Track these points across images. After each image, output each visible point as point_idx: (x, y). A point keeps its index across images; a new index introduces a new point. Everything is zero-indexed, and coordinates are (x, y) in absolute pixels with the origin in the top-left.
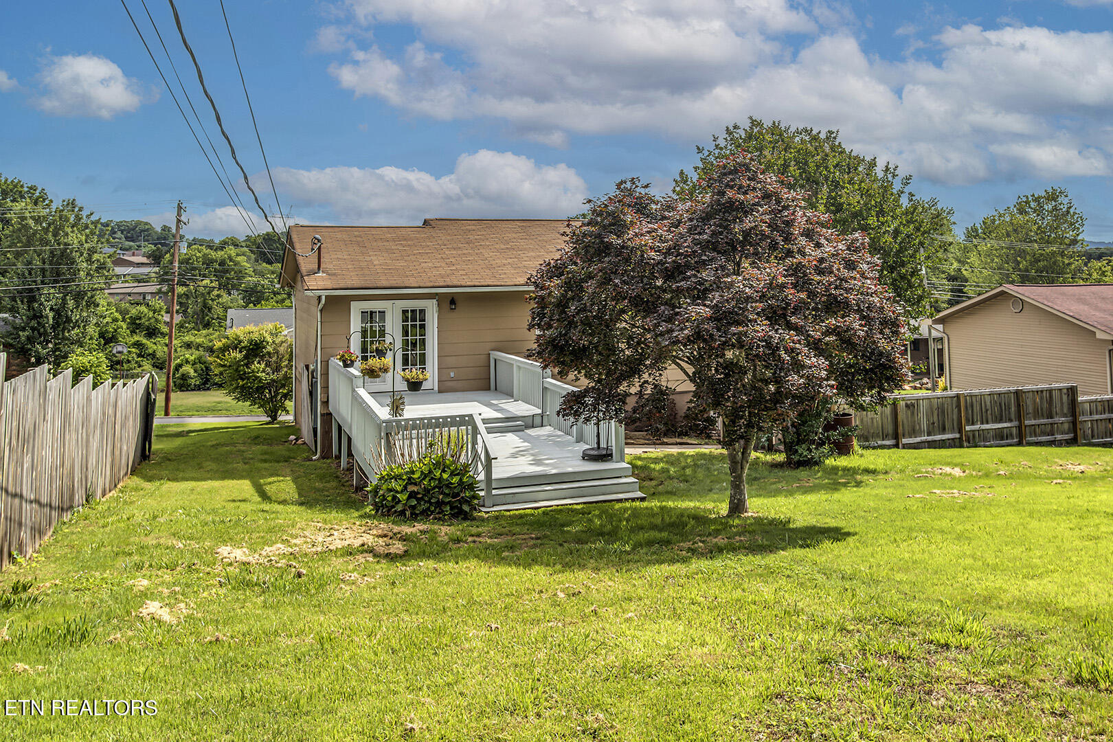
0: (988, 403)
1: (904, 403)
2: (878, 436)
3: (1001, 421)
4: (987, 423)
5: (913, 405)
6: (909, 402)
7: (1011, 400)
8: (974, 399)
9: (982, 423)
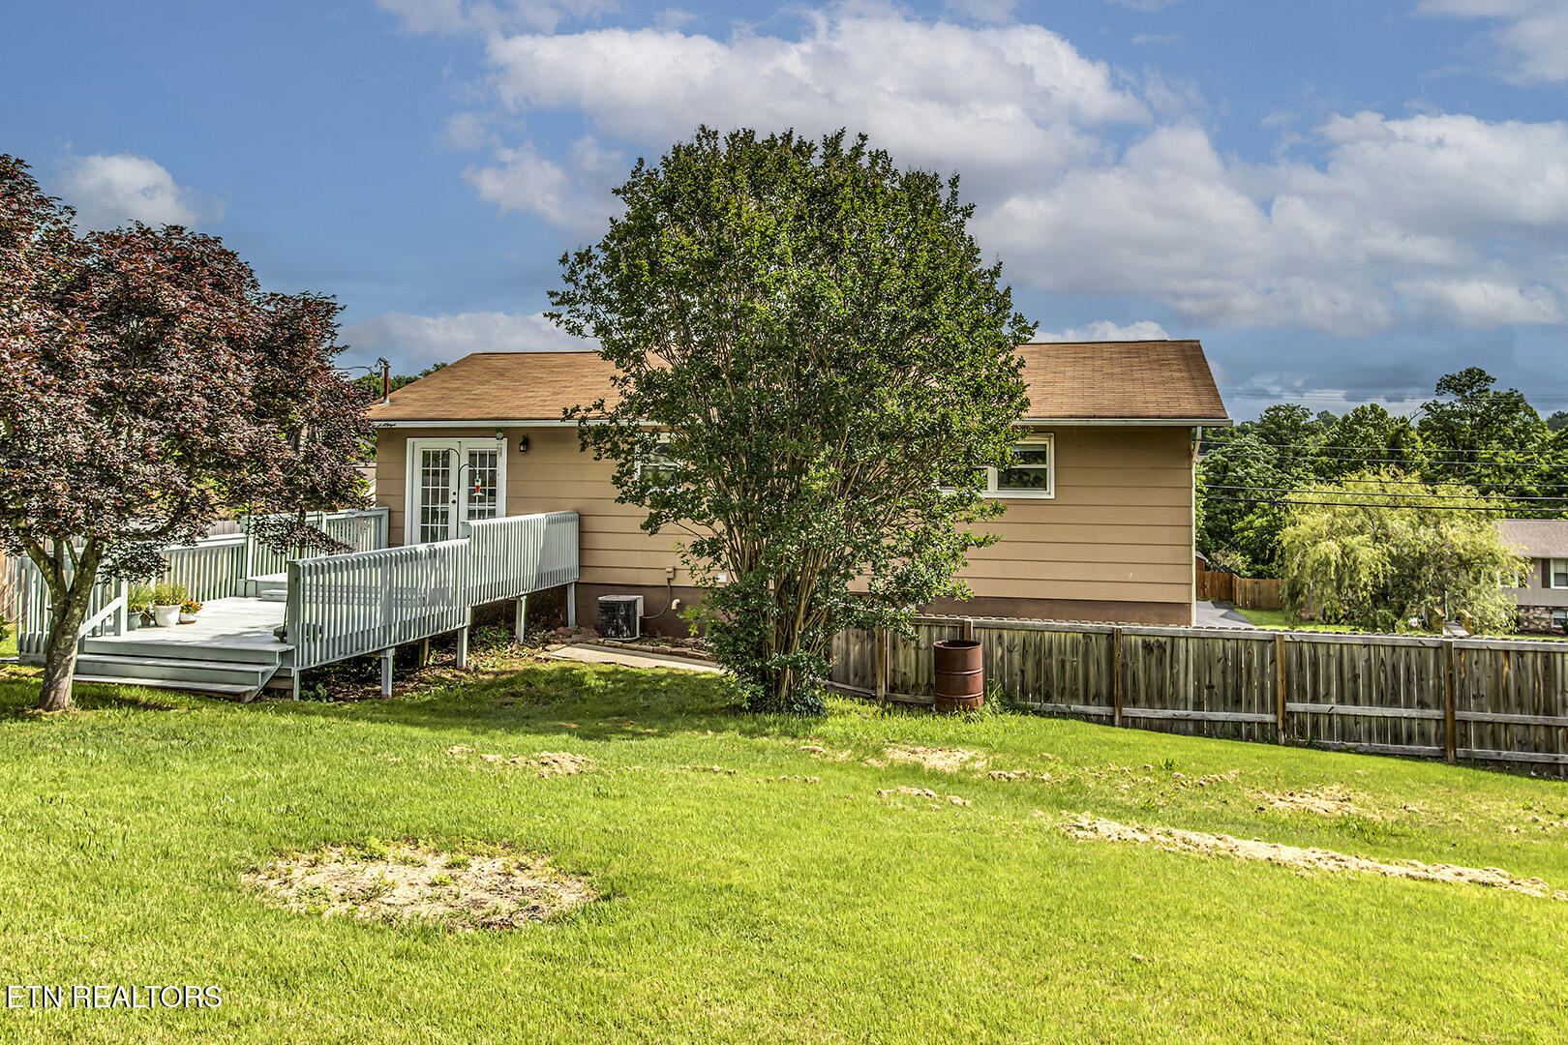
0: (1361, 664)
1: (1140, 640)
2: (1074, 695)
3: (1394, 702)
4: (1356, 702)
5: (1161, 647)
6: (1152, 640)
7: (1426, 662)
8: (1321, 651)
9: (1341, 701)
